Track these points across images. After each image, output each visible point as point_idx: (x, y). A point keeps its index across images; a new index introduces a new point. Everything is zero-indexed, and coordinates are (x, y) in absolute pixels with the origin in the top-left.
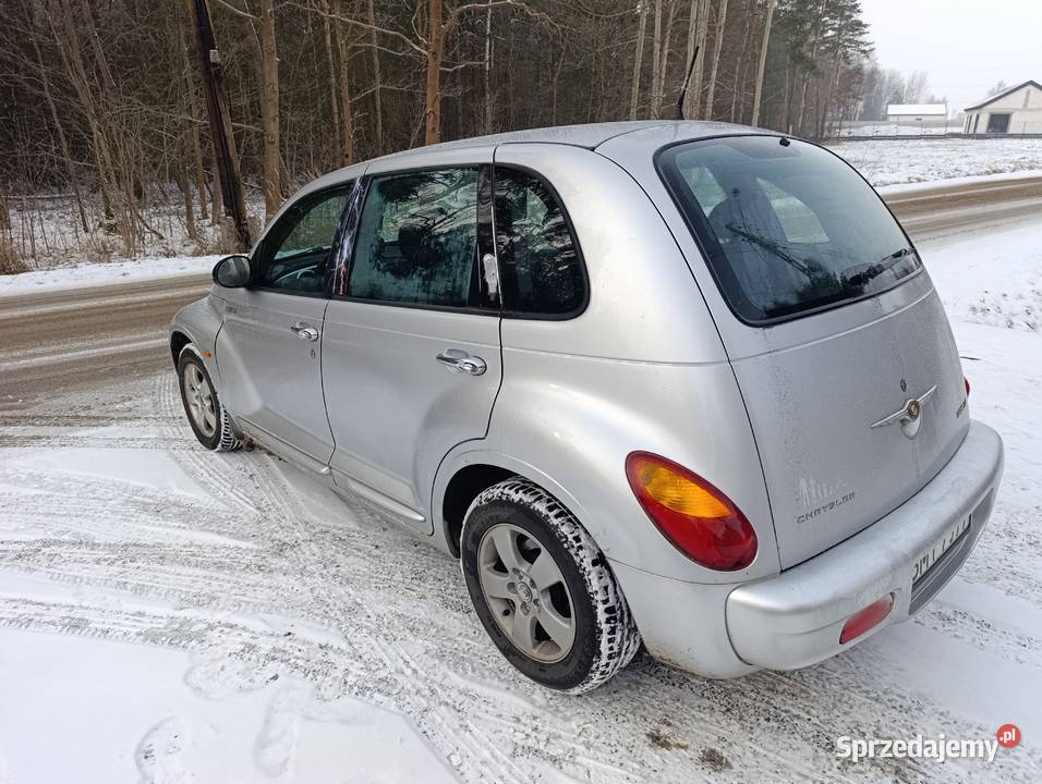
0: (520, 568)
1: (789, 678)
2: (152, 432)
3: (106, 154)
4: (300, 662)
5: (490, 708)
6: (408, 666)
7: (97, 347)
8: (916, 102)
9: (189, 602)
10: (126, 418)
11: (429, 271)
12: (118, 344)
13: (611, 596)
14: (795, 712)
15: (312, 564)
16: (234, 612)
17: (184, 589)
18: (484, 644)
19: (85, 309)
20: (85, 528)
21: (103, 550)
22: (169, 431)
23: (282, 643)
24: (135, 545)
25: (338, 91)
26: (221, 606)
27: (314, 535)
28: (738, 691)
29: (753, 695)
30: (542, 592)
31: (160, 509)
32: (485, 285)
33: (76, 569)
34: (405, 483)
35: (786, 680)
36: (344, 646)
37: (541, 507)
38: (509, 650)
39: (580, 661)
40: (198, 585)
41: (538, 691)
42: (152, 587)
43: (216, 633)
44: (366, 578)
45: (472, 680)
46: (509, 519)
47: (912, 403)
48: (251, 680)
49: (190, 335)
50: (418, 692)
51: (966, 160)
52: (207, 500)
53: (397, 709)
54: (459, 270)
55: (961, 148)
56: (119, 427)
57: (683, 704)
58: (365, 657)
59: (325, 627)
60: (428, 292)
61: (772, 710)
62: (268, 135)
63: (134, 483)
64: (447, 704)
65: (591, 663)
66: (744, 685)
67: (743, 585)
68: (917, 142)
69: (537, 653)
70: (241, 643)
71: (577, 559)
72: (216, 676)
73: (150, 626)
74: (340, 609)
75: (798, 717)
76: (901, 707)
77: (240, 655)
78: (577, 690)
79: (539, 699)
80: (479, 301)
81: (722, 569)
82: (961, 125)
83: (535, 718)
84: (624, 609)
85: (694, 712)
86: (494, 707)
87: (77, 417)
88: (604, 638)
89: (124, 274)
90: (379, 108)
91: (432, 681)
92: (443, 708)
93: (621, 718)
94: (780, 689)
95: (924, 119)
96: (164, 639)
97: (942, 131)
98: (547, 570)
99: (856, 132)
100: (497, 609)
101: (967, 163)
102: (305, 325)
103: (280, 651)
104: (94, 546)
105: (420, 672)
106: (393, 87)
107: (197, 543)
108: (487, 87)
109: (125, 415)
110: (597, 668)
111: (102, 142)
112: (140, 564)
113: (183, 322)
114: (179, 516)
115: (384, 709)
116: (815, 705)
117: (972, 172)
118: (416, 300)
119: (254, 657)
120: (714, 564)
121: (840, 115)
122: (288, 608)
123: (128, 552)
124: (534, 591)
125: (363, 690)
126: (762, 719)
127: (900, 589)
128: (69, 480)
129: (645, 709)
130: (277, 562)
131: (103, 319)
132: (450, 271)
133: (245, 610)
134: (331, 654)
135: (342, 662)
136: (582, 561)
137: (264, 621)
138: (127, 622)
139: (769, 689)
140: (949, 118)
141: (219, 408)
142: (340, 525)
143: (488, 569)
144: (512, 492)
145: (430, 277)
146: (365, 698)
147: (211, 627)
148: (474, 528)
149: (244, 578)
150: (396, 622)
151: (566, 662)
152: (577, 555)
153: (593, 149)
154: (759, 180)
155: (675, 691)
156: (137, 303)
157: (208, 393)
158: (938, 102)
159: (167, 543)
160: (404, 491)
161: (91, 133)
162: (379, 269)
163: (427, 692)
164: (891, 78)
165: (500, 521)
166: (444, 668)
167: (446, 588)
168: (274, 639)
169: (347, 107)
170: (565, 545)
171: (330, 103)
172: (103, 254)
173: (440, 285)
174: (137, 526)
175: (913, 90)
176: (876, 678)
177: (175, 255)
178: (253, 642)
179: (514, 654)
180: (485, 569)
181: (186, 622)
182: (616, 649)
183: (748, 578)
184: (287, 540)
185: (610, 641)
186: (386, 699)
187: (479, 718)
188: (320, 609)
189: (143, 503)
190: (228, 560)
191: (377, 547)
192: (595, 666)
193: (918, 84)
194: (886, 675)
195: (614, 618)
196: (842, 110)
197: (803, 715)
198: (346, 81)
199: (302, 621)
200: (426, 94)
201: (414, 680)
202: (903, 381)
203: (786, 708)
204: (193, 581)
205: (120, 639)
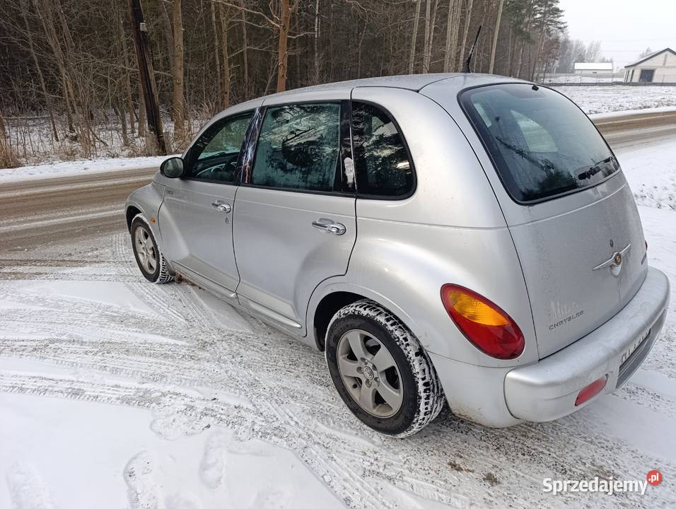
0: (365, 358)
1: (535, 428)
2: (113, 271)
3: (71, 90)
4: (224, 417)
5: (347, 447)
6: (292, 420)
7: (71, 216)
8: (593, 61)
9: (149, 379)
10: (95, 262)
11: (307, 168)
12: (87, 213)
13: (427, 375)
14: (540, 450)
15: (225, 355)
16: (178, 386)
17: (144, 371)
18: (340, 406)
19: (62, 191)
20: (77, 332)
21: (89, 345)
22: (124, 270)
23: (210, 405)
24: (109, 343)
25: (220, 51)
26: (169, 381)
27: (224, 336)
28: (503, 436)
29: (513, 439)
30: (381, 373)
31: (123, 320)
32: (345, 177)
33: (72, 358)
34: (288, 304)
35: (533, 430)
36: (250, 406)
37: (382, 319)
38: (356, 410)
39: (406, 417)
40: (153, 368)
41: (376, 436)
42: (123, 369)
43: (167, 399)
44: (260, 364)
45: (333, 428)
46: (359, 326)
47: (618, 255)
48: (192, 428)
49: (140, 208)
50: (300, 436)
51: (626, 99)
52: (153, 315)
53: (288, 447)
54: (327, 168)
55: (622, 92)
56: (91, 268)
57: (469, 444)
58: (264, 414)
59: (237, 395)
60: (307, 182)
61: (526, 448)
62: (176, 79)
63: (104, 303)
64: (319, 443)
65: (414, 418)
66: (507, 433)
67: (515, 368)
68: (594, 88)
69: (376, 412)
70: (184, 405)
71: (406, 352)
72: (170, 426)
73: (125, 394)
74: (246, 384)
75: (542, 453)
76: (607, 447)
77: (184, 412)
78: (402, 435)
79: (376, 440)
80: (340, 187)
81: (502, 358)
82: (622, 76)
83: (375, 453)
84: (435, 383)
85: (476, 450)
86: (349, 445)
87: (64, 260)
88: (423, 402)
89: (85, 169)
90: (246, 62)
91: (308, 429)
92: (316, 446)
93: (430, 453)
94: (530, 435)
95: (598, 72)
96: (134, 402)
97: (610, 80)
98: (385, 359)
99: (554, 81)
100: (349, 384)
101: (627, 102)
102: (221, 202)
103: (209, 410)
104: (83, 343)
105: (300, 423)
106: (257, 48)
107: (149, 341)
108: (316, 49)
109: (95, 259)
110: (417, 421)
111: (68, 82)
112: (113, 354)
113: (136, 200)
114: (135, 324)
115: (279, 446)
116: (552, 445)
117: (630, 107)
118: (298, 187)
119: (193, 414)
120: (498, 355)
121: (544, 69)
122: (212, 383)
123: (105, 347)
124: (375, 372)
125: (265, 435)
126: (520, 454)
127: (612, 372)
128: (62, 301)
129: (445, 447)
130: (201, 354)
131: (75, 197)
132: (322, 168)
133: (185, 383)
134: (242, 411)
135: (250, 417)
136: (409, 353)
137: (198, 391)
138: (109, 391)
139: (523, 436)
140: (614, 72)
141: (158, 255)
142: (240, 331)
143: (344, 358)
144: (362, 309)
145: (308, 172)
146: (267, 440)
147: (164, 395)
148: (335, 332)
149: (182, 364)
150: (282, 392)
151: (396, 417)
152: (406, 349)
153: (418, 91)
154: (512, 111)
155: (464, 436)
156: (96, 187)
157: (152, 245)
158: (607, 62)
159: (130, 341)
160: (287, 308)
161: (62, 76)
162: (272, 167)
163: (306, 436)
164: (577, 46)
165: (353, 328)
166: (315, 421)
167: (312, 371)
168: (205, 402)
169: (226, 62)
170: (398, 343)
171: (214, 58)
172: (70, 156)
173: (314, 177)
174: (109, 331)
175: (591, 53)
176: (590, 429)
177: (118, 156)
178: (192, 404)
179: (360, 413)
180: (342, 359)
181: (147, 391)
182: (429, 409)
183: (519, 364)
184: (207, 340)
185: (426, 404)
186: (280, 440)
187: (340, 453)
188: (232, 383)
189: (111, 315)
190: (170, 352)
191: (265, 344)
192: (415, 419)
193: (595, 49)
194: (596, 427)
195: (429, 389)
196: (545, 66)
197: (546, 451)
198: (225, 44)
199: (222, 391)
200: (277, 53)
201: (296, 428)
202: (611, 241)
203: (535, 447)
204: (149, 366)
205: (105, 402)
